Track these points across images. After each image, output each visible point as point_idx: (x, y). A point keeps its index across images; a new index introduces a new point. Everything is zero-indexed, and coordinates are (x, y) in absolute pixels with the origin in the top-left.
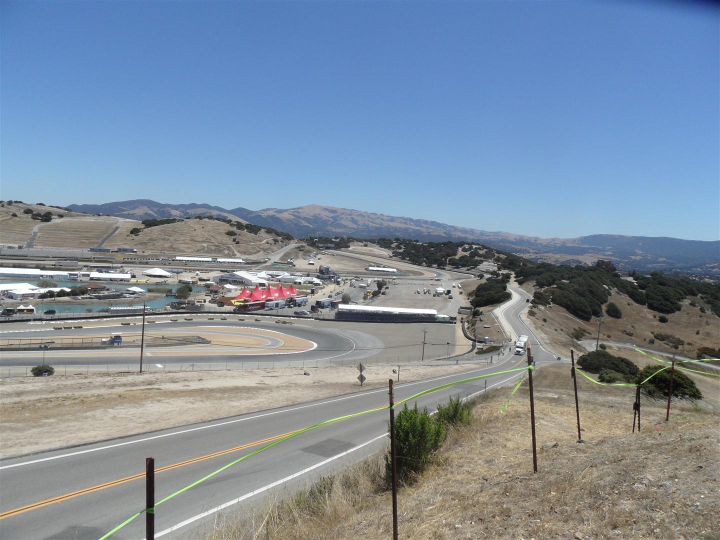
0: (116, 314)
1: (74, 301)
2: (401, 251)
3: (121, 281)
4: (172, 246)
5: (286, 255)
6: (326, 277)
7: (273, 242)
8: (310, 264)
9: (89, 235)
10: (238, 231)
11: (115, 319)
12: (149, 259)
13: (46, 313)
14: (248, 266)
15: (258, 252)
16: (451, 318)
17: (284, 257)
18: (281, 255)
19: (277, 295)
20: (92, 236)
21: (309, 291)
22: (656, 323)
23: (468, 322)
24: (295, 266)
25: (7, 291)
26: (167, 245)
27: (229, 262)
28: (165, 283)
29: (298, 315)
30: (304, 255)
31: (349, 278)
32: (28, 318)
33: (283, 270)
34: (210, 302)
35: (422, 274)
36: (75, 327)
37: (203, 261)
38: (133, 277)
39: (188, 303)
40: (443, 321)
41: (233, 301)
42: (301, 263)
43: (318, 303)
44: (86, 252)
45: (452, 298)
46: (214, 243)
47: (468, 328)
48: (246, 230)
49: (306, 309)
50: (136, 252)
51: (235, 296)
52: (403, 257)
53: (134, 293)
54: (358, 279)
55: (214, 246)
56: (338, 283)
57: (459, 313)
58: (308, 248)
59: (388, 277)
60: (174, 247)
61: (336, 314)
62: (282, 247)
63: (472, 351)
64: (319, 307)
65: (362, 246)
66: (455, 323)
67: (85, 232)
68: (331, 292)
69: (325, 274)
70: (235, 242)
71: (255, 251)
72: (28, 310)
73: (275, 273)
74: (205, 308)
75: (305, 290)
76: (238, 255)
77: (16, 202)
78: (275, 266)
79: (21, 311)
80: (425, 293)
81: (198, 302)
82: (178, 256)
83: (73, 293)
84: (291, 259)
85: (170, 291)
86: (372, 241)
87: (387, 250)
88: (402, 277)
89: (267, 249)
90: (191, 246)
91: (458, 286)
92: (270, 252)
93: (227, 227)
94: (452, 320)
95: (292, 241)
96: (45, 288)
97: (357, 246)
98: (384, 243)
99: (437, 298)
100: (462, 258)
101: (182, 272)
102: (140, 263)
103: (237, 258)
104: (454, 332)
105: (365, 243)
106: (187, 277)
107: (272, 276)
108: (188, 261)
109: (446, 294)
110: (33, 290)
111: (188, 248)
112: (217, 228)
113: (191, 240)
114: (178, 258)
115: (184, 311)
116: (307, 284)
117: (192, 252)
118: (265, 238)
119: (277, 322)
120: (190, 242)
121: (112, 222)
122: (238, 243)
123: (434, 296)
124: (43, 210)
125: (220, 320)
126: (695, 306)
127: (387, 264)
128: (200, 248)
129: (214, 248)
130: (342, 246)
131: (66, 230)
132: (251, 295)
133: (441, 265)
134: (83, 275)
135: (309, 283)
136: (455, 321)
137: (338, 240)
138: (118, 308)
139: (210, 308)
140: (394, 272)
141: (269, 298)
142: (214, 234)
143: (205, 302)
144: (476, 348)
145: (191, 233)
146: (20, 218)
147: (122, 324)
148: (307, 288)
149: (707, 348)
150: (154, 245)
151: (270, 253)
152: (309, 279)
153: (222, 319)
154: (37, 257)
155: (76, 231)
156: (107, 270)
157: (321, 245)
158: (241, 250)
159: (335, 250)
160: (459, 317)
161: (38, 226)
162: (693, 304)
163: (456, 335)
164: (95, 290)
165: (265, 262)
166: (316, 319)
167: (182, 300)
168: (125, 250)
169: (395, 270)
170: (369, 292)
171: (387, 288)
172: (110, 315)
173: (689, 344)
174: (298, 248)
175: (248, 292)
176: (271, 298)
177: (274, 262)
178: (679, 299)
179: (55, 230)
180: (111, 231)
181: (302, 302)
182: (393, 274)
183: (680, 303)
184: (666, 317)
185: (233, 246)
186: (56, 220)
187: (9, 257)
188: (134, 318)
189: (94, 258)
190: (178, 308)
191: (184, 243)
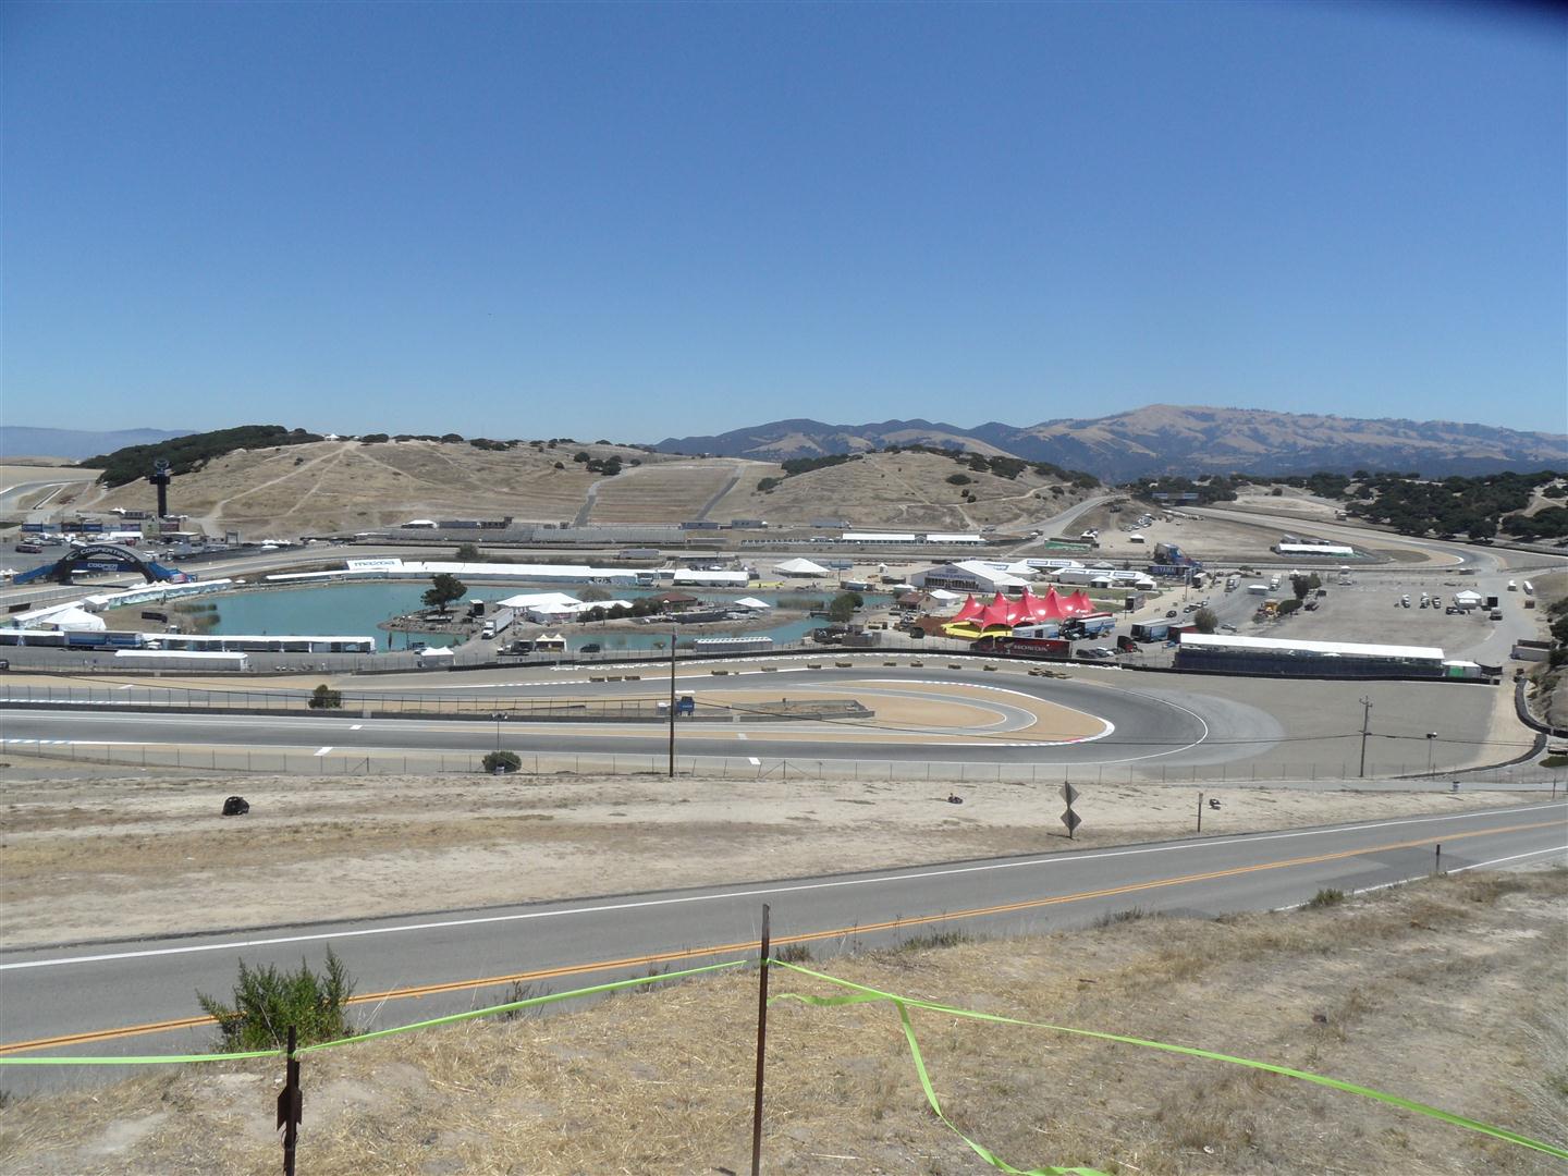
0: (705, 653)
1: (638, 626)
2: (1371, 502)
3: (730, 585)
4: (836, 512)
5: (1081, 523)
6: (1169, 570)
7: (1051, 493)
8: (1133, 540)
9: (683, 496)
10: (973, 474)
11: (702, 662)
12: (790, 541)
13: (585, 649)
14: (993, 550)
15: (1017, 517)
16: (1485, 669)
17: (1076, 528)
18: (1069, 521)
19: (1042, 612)
20: (688, 498)
21: (1122, 603)
23: (1534, 680)
24: (1097, 546)
25: (527, 607)
26: (827, 510)
27: (951, 542)
28: (813, 590)
29: (1087, 658)
30: (1122, 520)
31: (1226, 571)
32: (552, 660)
33: (1070, 555)
34: (894, 628)
35: (1425, 558)
36: (627, 678)
37: (897, 542)
38: (754, 577)
39: (850, 630)
40: (1461, 675)
41: (944, 626)
42: (1113, 540)
43: (1137, 630)
44: (674, 531)
45: (1499, 618)
46: (920, 502)
47: (1533, 696)
48: (990, 471)
49: (1106, 645)
50: (766, 526)
51: (953, 615)
52: (1373, 517)
53: (749, 610)
54: (1249, 573)
55: (923, 507)
56: (1197, 584)
57: (1515, 656)
58: (1132, 504)
59: (1329, 567)
60: (840, 513)
61: (1177, 655)
62: (1072, 505)
63: (1529, 756)
64: (1136, 640)
65: (1266, 495)
66: (1497, 682)
67: (677, 491)
68: (1175, 604)
69: (1168, 565)
70: (967, 499)
71: (1010, 516)
72: (556, 644)
73: (1049, 562)
74: (883, 641)
75: (1114, 602)
76: (972, 524)
77: (563, 441)
78: (1053, 548)
79: (543, 645)
80: (1423, 606)
81: (870, 628)
82: (847, 532)
83: (637, 612)
84: (1091, 531)
85: (821, 606)
86: (1295, 482)
87: (1331, 501)
88: (1367, 567)
89: (1037, 511)
90: (874, 509)
91: (1525, 588)
92: (1044, 516)
93: (950, 466)
94: (1489, 675)
95: (1096, 491)
96: (592, 601)
97: (1255, 494)
98: (1324, 484)
99: (1456, 618)
100: (1543, 515)
101: (850, 566)
102: (774, 549)
103: (971, 533)
104: (1488, 705)
105: (1274, 486)
106: (859, 577)
107: (1042, 570)
108: (867, 541)
109: (1485, 608)
110: (570, 605)
111: (866, 514)
112: (930, 469)
113: (874, 499)
114: (846, 536)
115: (838, 646)
116: (1122, 586)
117: (878, 523)
118: (1033, 485)
119: (1032, 673)
120: (871, 502)
121: (727, 468)
122: (972, 499)
123: (1449, 612)
124: (606, 453)
125: (909, 666)
127: (1329, 536)
128: (892, 514)
129: (921, 512)
130: (1215, 496)
131: (641, 490)
132: (983, 614)
133: (1480, 534)
134: (664, 576)
135: (1126, 585)
136: (1497, 678)
137: (1206, 484)
138: (710, 642)
139: (890, 639)
140: (1345, 555)
141: (1023, 619)
142: (920, 483)
143: (885, 627)
144: (1545, 749)
145: (875, 482)
146: (567, 470)
147: (713, 673)
148: (1117, 597)
150: (801, 509)
151: (1043, 519)
152: (1127, 575)
153: (913, 665)
154: (591, 543)
155: (660, 490)
156: (706, 564)
157: (1165, 497)
158: (979, 514)
159: (1199, 506)
160: (1510, 667)
161: (596, 485)
163: (1493, 713)
164: (676, 605)
165: (1030, 540)
166: (1124, 667)
167: (838, 624)
168: (746, 524)
169: (1349, 550)
170: (1271, 605)
171: (1322, 593)
172: (695, 654)
174: (1110, 504)
175: (977, 605)
176: (1028, 619)
177: (1052, 539)
179: (625, 490)
180: (723, 486)
181: (1099, 629)
182: (1343, 559)
185: (961, 507)
186: (628, 472)
187: (547, 545)
188: (739, 660)
189: (689, 542)
190: (826, 640)
191: (861, 504)
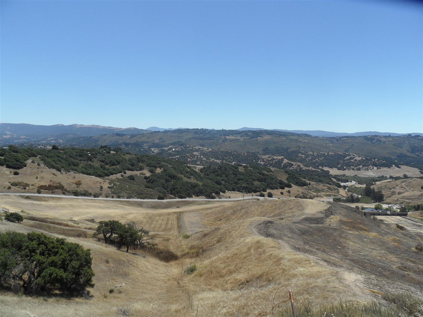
22: (12, 176)
126: (34, 163)
149: (42, 185)
162: (33, 162)
173: (33, 185)
178: (25, 160)
183: (26, 162)
184: (18, 172)
